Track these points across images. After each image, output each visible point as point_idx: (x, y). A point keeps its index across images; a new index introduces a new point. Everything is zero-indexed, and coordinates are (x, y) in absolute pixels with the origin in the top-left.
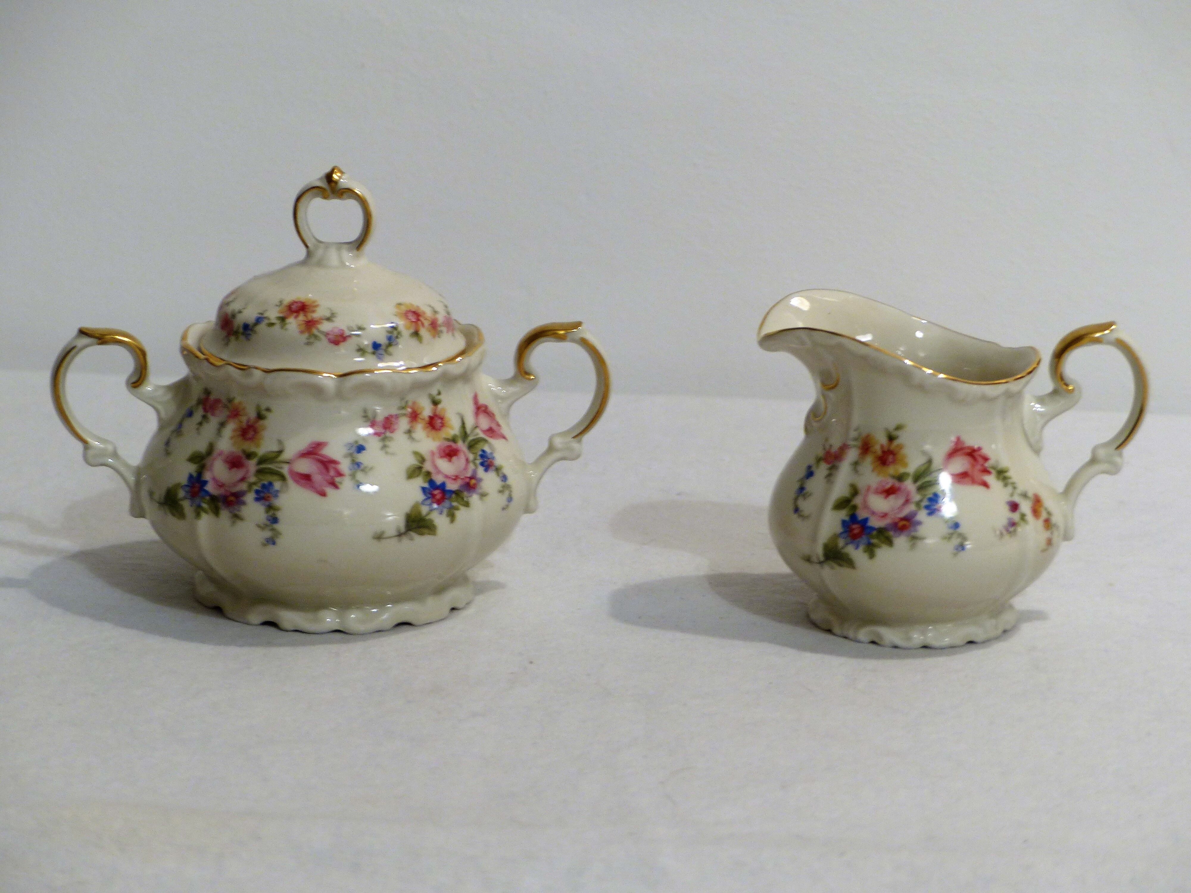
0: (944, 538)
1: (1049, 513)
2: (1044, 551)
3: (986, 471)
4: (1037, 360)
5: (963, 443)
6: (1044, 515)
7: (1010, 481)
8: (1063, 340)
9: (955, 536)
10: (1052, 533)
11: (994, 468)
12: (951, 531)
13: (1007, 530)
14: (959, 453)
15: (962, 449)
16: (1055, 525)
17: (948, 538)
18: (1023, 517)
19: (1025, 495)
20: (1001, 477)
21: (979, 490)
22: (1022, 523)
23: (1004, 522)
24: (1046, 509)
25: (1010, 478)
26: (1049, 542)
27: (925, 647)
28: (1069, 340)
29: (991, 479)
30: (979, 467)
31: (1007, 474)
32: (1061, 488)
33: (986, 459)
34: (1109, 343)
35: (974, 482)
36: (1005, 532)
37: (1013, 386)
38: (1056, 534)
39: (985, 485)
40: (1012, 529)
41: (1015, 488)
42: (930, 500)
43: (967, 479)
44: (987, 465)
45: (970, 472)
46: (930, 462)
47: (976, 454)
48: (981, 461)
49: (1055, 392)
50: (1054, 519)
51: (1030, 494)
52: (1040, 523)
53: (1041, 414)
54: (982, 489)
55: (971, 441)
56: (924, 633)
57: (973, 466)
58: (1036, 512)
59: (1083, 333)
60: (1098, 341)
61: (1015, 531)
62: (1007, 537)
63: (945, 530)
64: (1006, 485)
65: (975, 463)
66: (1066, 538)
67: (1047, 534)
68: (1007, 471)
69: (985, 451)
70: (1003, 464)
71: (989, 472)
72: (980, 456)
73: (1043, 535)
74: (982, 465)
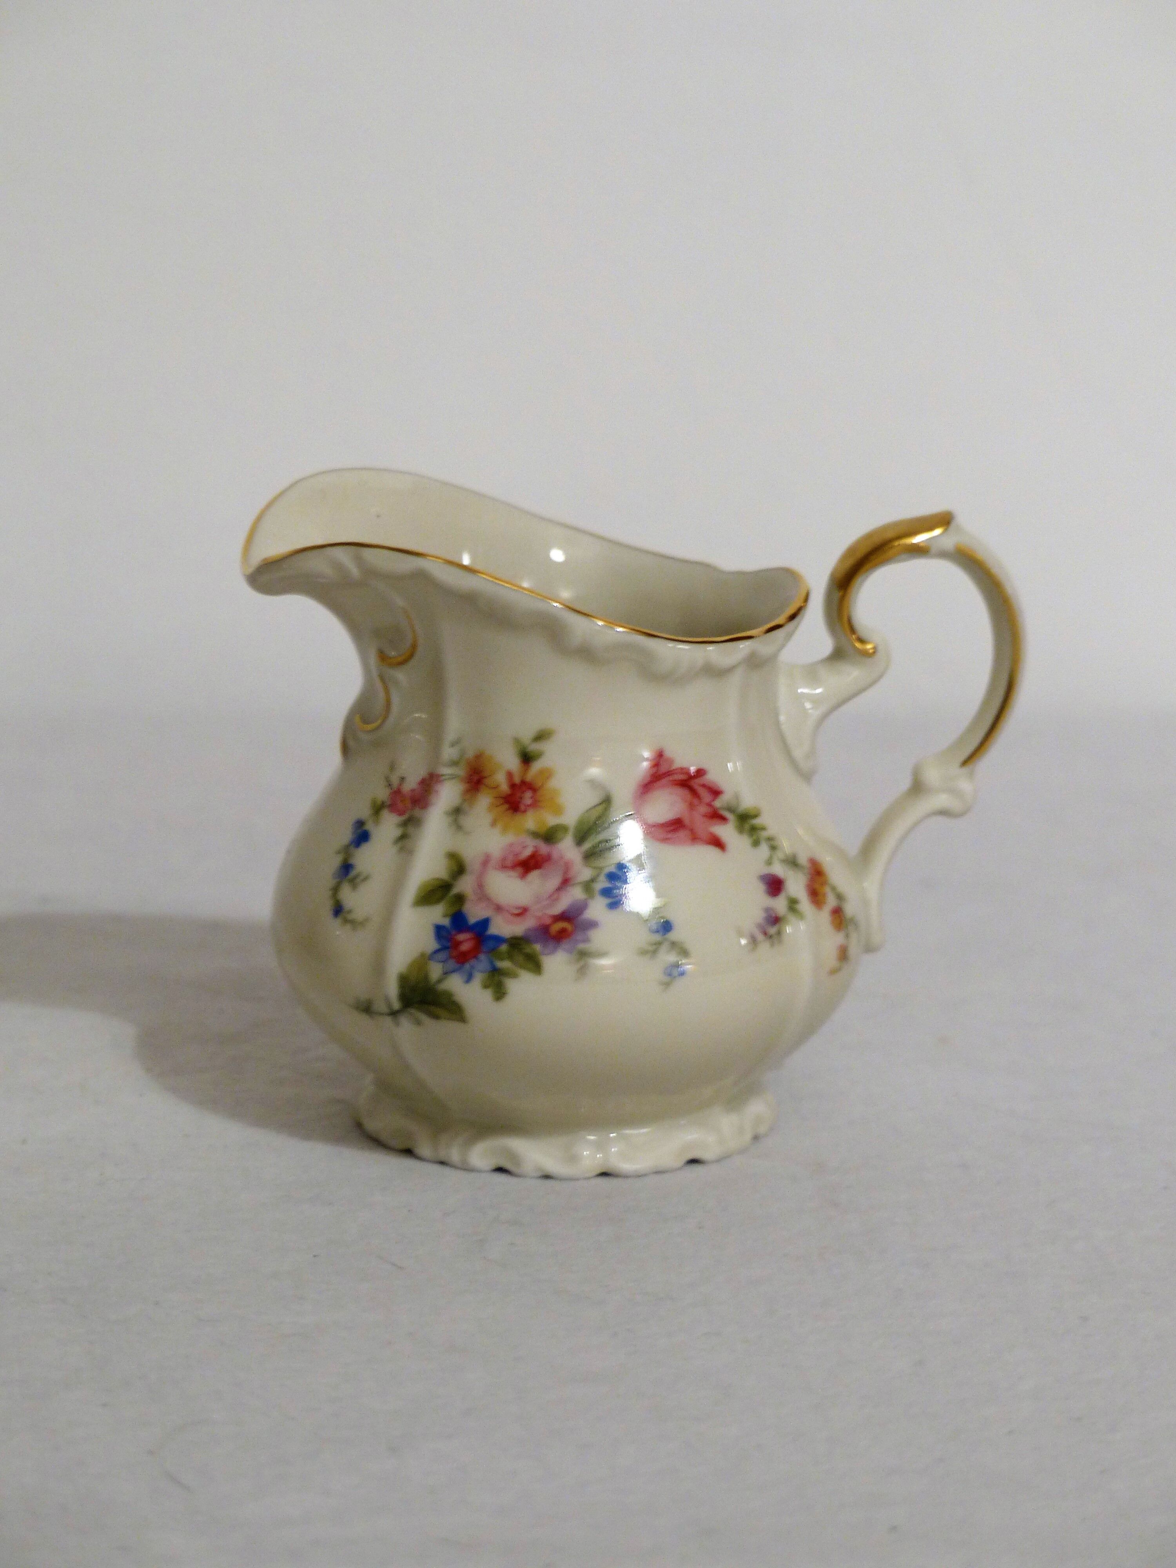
0: (643, 952)
1: (840, 897)
2: (834, 972)
3: (716, 816)
4: (804, 594)
5: (671, 761)
6: (831, 902)
7: (764, 834)
8: (851, 551)
9: (665, 947)
10: (847, 936)
11: (731, 810)
12: (657, 937)
13: (765, 934)
14: (664, 781)
15: (669, 773)
16: (853, 921)
17: (652, 951)
18: (793, 904)
19: (792, 862)
20: (747, 826)
21: (707, 853)
22: (791, 918)
23: (758, 916)
24: (834, 889)
25: (763, 829)
26: (843, 954)
27: (604, 1174)
28: (860, 554)
29: (727, 832)
30: (703, 809)
31: (756, 822)
32: (853, 848)
33: (716, 793)
34: (944, 555)
35: (695, 838)
36: (760, 937)
37: (762, 646)
38: (854, 936)
39: (718, 843)
40: (772, 930)
41: (773, 848)
42: (612, 877)
43: (682, 834)
44: (718, 803)
45: (687, 821)
46: (607, 801)
47: (695, 783)
48: (706, 796)
49: (838, 655)
50: (850, 909)
51: (803, 860)
52: (825, 916)
53: (816, 700)
54: (712, 852)
55: (685, 757)
56: (600, 1146)
57: (691, 806)
58: (816, 895)
59: (890, 534)
60: (919, 551)
61: (779, 933)
62: (764, 947)
63: (644, 937)
64: (756, 843)
65: (696, 801)
66: (869, 949)
67: (839, 938)
68: (756, 816)
69: (713, 777)
70: (748, 802)
71: (723, 819)
72: (704, 786)
73: (832, 940)
74: (709, 805)
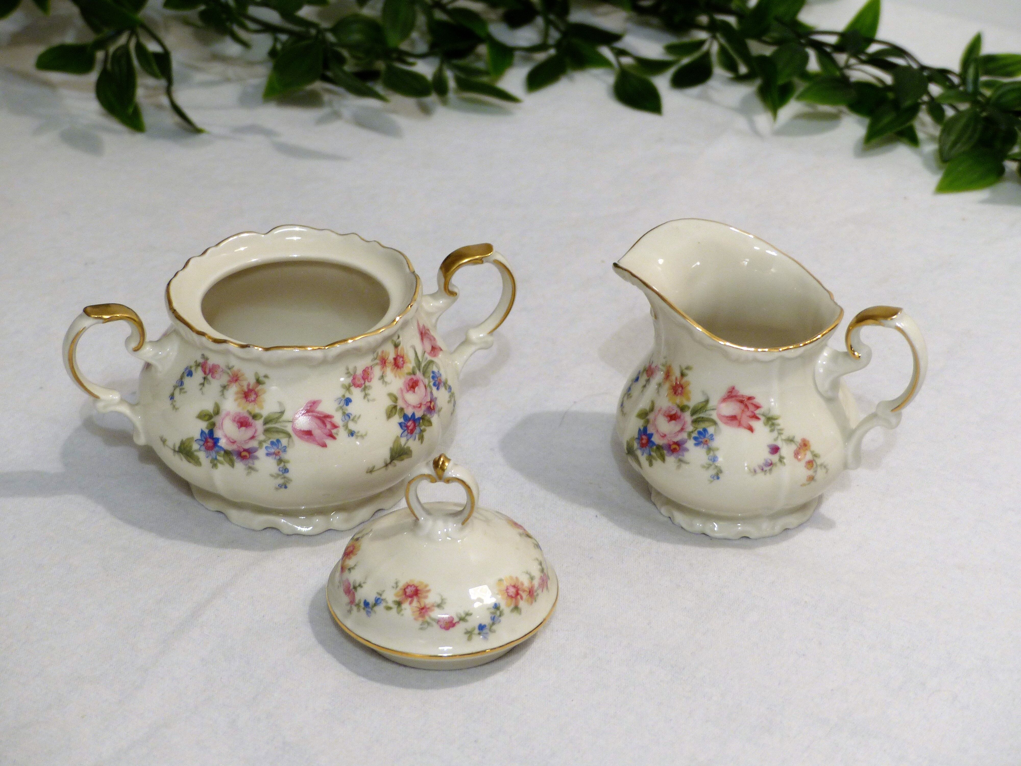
1: (816, 455)
2: (803, 485)
3: (755, 417)
5: (737, 391)
6: (809, 457)
7: (778, 427)
9: (713, 467)
10: (817, 471)
11: (764, 415)
12: (710, 462)
13: (762, 470)
14: (733, 399)
15: (736, 396)
16: (821, 466)
17: (707, 467)
18: (781, 459)
19: (791, 441)
20: (770, 423)
22: (780, 464)
23: (761, 462)
24: (814, 452)
25: (779, 424)
26: (812, 478)
29: (758, 425)
30: (748, 413)
31: (777, 422)
33: (757, 407)
35: (740, 425)
38: (821, 472)
39: (751, 429)
40: (767, 469)
41: (781, 434)
43: (735, 422)
44: (757, 412)
45: (739, 417)
46: (707, 401)
47: (748, 402)
48: (751, 408)
49: (846, 354)
50: (821, 462)
51: (799, 439)
52: (801, 464)
54: (746, 432)
55: (745, 391)
57: (743, 412)
58: (799, 455)
61: (770, 470)
62: (760, 475)
64: (771, 431)
65: (746, 410)
67: (810, 472)
68: (777, 419)
69: (759, 400)
70: (773, 412)
71: (758, 418)
72: (752, 404)
73: (804, 473)
74: (753, 412)
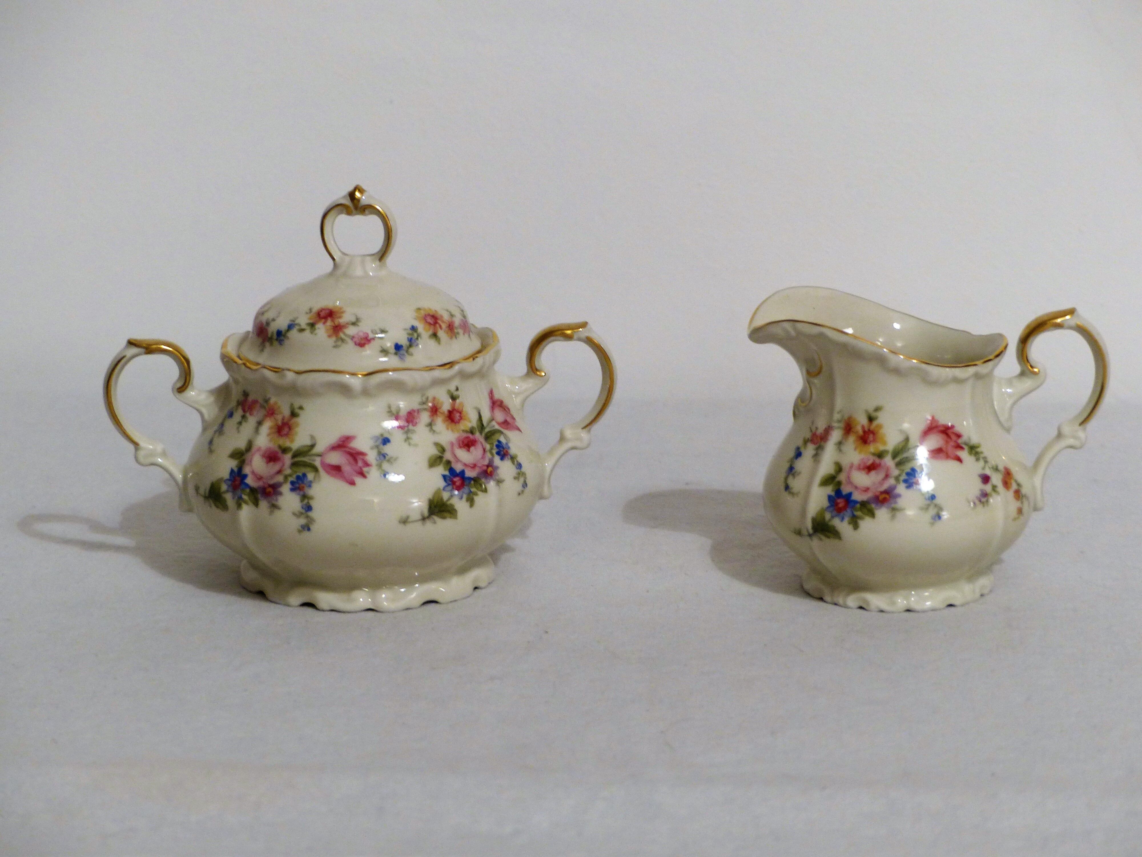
0: (922, 509)
1: (1019, 485)
2: (1015, 519)
3: (959, 447)
4: (1004, 345)
5: (937, 421)
6: (1014, 487)
7: (982, 456)
8: (1028, 326)
9: (932, 507)
10: (1022, 503)
11: (966, 444)
12: (928, 502)
13: (980, 501)
14: (934, 431)
15: (937, 427)
16: (1025, 496)
17: (926, 508)
18: (994, 488)
19: (996, 469)
20: (974, 452)
21: (953, 464)
22: (993, 494)
23: (977, 493)
24: (1016, 481)
25: (982, 453)
26: (1020, 511)
27: (908, 610)
28: (1032, 326)
29: (964, 454)
30: (952, 444)
31: (979, 450)
32: (1029, 463)
33: (959, 436)
34: (1071, 328)
35: (948, 457)
36: (977, 502)
37: (982, 369)
38: (1026, 504)
39: (959, 459)
40: (984, 500)
41: (986, 462)
42: (908, 474)
43: (941, 455)
44: (960, 441)
45: (944, 449)
46: (907, 440)
47: (949, 432)
48: (954, 438)
49: (1022, 374)
50: (1024, 491)
51: (1001, 467)
52: (1011, 494)
53: (1010, 395)
54: (956, 463)
55: (945, 419)
56: (907, 598)
57: (947, 442)
58: (1006, 484)
59: (1046, 318)
60: (1060, 326)
61: (987, 501)
62: (980, 507)
63: (922, 502)
64: (978, 460)
65: (949, 440)
66: (1036, 509)
67: (1018, 504)
68: (978, 447)
69: (958, 429)
70: (975, 440)
71: (962, 448)
72: (953, 433)
73: (1014, 505)
74: (956, 442)
